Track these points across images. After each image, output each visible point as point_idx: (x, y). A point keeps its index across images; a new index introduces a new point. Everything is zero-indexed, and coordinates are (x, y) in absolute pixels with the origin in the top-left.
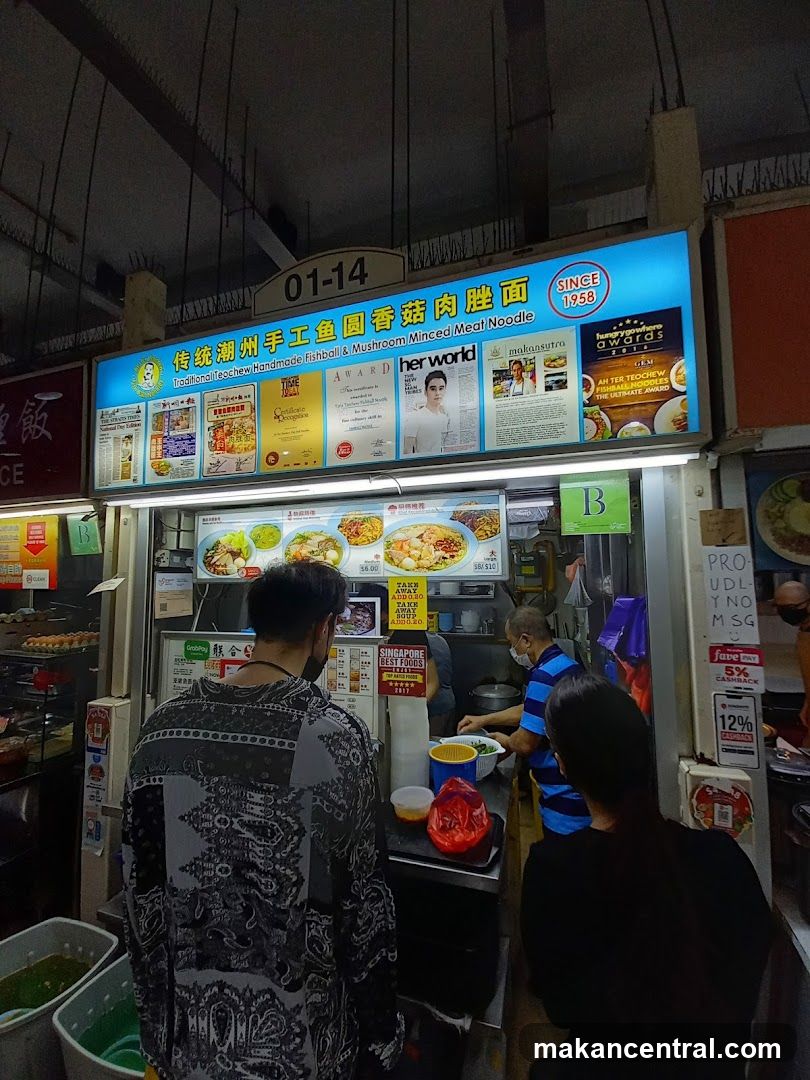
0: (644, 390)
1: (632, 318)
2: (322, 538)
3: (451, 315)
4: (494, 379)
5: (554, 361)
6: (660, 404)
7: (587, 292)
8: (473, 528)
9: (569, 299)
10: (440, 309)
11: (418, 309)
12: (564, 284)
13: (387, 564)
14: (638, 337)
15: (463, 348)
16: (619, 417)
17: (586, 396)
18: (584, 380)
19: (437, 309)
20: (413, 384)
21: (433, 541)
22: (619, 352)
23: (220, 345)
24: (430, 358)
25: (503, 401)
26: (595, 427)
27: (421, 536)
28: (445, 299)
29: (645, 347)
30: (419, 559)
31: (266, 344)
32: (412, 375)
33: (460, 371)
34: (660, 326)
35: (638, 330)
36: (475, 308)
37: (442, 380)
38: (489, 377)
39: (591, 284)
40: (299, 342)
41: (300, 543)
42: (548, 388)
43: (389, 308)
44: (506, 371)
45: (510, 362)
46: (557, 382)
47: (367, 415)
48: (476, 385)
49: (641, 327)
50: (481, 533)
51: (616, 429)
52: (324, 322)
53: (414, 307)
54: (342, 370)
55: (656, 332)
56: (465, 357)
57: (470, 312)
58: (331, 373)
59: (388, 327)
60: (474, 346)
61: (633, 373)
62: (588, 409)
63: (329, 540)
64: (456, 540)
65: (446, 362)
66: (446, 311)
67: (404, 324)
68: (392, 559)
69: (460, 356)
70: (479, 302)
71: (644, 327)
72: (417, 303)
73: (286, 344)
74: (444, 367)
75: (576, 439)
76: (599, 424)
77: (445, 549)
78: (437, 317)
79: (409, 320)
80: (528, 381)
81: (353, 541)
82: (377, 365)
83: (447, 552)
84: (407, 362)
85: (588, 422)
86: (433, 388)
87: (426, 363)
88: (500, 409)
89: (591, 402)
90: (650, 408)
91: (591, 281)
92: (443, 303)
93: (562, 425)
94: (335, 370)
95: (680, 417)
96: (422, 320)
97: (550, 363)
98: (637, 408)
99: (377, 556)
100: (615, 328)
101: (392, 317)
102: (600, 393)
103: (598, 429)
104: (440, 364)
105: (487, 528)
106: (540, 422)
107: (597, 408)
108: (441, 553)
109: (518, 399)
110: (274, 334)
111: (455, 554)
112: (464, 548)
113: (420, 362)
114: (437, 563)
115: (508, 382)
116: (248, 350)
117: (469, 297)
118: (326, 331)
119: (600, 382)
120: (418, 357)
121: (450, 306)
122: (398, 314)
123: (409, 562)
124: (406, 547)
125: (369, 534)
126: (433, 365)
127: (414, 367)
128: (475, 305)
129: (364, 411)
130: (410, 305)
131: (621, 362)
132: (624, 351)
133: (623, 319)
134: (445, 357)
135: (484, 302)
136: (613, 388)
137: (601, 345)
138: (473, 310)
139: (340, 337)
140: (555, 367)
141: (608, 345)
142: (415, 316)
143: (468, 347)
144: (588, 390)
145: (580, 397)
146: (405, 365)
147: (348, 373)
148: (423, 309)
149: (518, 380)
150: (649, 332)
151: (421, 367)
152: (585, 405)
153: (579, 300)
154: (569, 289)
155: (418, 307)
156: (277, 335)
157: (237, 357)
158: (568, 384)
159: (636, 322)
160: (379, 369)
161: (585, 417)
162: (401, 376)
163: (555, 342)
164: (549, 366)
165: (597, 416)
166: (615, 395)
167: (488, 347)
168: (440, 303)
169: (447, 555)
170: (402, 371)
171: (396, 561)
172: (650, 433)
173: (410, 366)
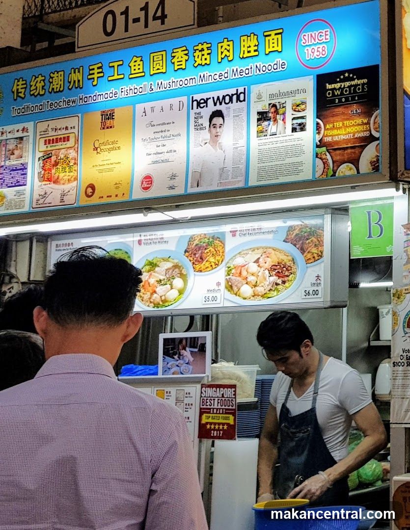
0: (354, 135)
1: (349, 71)
2: (169, 265)
3: (230, 59)
4: (258, 120)
5: (298, 106)
6: (363, 148)
7: (321, 46)
8: (303, 250)
9: (310, 52)
10: (222, 53)
11: (206, 52)
12: (306, 38)
13: (226, 291)
14: (352, 88)
15: (237, 90)
16: (338, 158)
17: (318, 138)
18: (318, 124)
19: (220, 53)
20: (200, 121)
21: (268, 265)
22: (340, 101)
23: (52, 75)
24: (213, 98)
25: (264, 140)
26: (322, 165)
27: (257, 261)
28: (225, 44)
29: (356, 98)
30: (255, 286)
31: (90, 77)
32: (199, 113)
33: (234, 110)
34: (365, 81)
35: (353, 83)
36: (246, 55)
37: (221, 119)
38: (254, 117)
39: (324, 40)
40: (116, 77)
41: (149, 271)
42: (294, 130)
43: (184, 48)
44: (266, 113)
45: (270, 104)
46: (300, 125)
47: (165, 149)
48: (245, 124)
49: (354, 80)
50: (309, 256)
51: (335, 168)
52: (135, 59)
53: (202, 50)
54: (148, 105)
55: (363, 84)
56: (238, 99)
57: (243, 57)
58: (139, 107)
59: (183, 67)
60: (245, 89)
61: (348, 119)
62: (319, 150)
63: (176, 266)
64: (288, 264)
65: (225, 103)
66: (226, 55)
67: (196, 65)
68: (231, 287)
69: (235, 97)
70: (249, 49)
71: (356, 81)
72: (205, 46)
73: (106, 77)
74: (222, 108)
75: (309, 177)
76: (325, 163)
77: (278, 275)
78: (220, 61)
79: (199, 61)
80: (280, 122)
81: (198, 267)
82: (175, 101)
83: (279, 277)
84: (196, 100)
85: (318, 161)
86: (215, 126)
87: (210, 102)
88: (261, 147)
89: (321, 144)
90: (357, 151)
91: (324, 38)
92: (223, 48)
93: (301, 163)
94: (143, 105)
95: (375, 160)
96: (208, 63)
97: (297, 107)
98: (349, 151)
99: (218, 284)
100: (338, 80)
101: (186, 57)
102: (327, 136)
103: (324, 168)
104: (221, 104)
105: (314, 250)
106: (288, 161)
107: (324, 149)
108: (274, 279)
109: (274, 139)
110: (95, 67)
111: (286, 279)
112: (294, 273)
113: (206, 102)
114: (270, 290)
115: (266, 123)
116: (75, 81)
117: (242, 43)
118: (137, 68)
119: (328, 127)
120: (205, 96)
121: (229, 51)
122: (191, 54)
123: (246, 290)
124: (244, 273)
125: (212, 259)
126: (215, 104)
127: (202, 105)
128: (246, 52)
129: (164, 146)
130: (200, 47)
131: (340, 110)
132: (343, 100)
133: (343, 72)
134: (224, 97)
135: (252, 49)
136: (335, 132)
137: (329, 94)
138: (245, 56)
139: (147, 74)
140: (299, 111)
141: (333, 93)
142: (204, 58)
143: (241, 90)
144: (319, 133)
145: (314, 139)
146: (195, 103)
147: (152, 109)
148: (209, 51)
149: (275, 121)
150: (359, 85)
151: (207, 107)
152: (318, 146)
153: (316, 53)
154: (310, 43)
155: (206, 49)
156: (98, 68)
157: (66, 88)
158: (307, 127)
159: (351, 75)
160: (176, 107)
161: (317, 157)
162: (192, 113)
163: (300, 89)
164: (295, 111)
165: (324, 157)
166: (336, 139)
167: (255, 90)
168: (222, 47)
169: (279, 281)
170: (192, 109)
171: (235, 289)
172: (356, 173)
173: (199, 104)
